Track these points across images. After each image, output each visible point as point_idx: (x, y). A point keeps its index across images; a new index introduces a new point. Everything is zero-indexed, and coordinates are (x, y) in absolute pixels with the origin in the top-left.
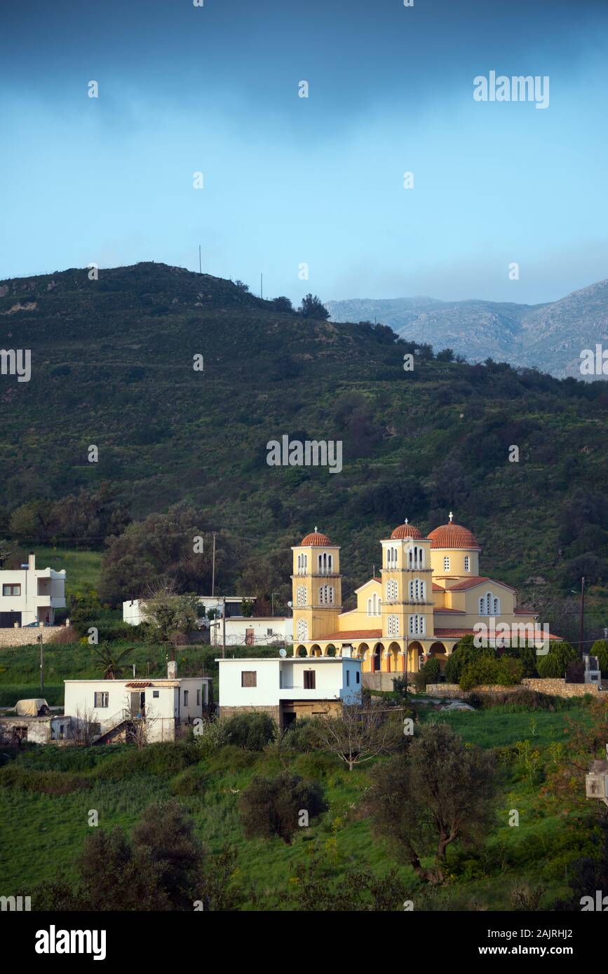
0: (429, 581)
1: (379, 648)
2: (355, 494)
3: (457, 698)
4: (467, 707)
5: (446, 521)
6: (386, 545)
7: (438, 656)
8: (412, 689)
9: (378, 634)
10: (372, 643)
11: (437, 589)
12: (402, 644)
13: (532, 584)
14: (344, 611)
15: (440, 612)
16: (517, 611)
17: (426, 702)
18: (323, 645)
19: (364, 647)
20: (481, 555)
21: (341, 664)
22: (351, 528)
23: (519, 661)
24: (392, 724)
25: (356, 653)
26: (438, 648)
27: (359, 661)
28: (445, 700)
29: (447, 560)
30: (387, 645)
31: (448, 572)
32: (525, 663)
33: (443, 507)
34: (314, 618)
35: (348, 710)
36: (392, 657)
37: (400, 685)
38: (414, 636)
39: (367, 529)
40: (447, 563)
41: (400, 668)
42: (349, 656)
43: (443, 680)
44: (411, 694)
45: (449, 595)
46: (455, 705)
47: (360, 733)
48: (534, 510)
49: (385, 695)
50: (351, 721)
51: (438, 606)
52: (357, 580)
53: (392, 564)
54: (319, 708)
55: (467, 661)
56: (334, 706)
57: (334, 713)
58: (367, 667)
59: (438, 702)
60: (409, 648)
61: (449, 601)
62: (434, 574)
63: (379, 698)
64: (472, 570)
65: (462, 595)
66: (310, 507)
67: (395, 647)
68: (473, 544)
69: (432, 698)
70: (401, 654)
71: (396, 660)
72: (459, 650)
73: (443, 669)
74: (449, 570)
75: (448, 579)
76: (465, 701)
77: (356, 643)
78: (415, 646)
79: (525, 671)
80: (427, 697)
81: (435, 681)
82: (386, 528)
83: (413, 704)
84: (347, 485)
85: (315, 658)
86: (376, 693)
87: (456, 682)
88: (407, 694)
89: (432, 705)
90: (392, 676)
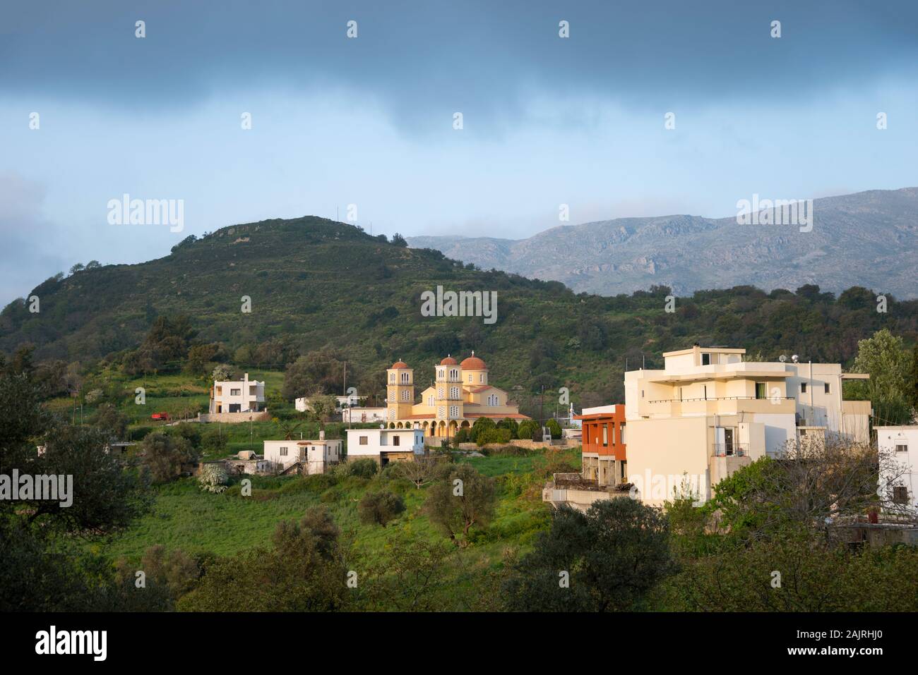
0: (461, 389)
1: (434, 424)
2: (422, 341)
3: (475, 450)
4: (481, 455)
5: (470, 355)
6: (438, 368)
7: (466, 428)
8: (451, 446)
9: (433, 416)
10: (430, 421)
11: (465, 392)
12: (446, 422)
13: (516, 390)
14: (415, 404)
15: (467, 404)
16: (507, 403)
17: (459, 452)
18: (404, 422)
19: (426, 423)
20: (489, 373)
21: (413, 433)
22: (419, 359)
23: (508, 430)
24: (440, 464)
25: (421, 427)
26: (465, 424)
27: (423, 431)
28: (469, 452)
29: (470, 376)
30: (438, 422)
31: (472, 383)
32: (512, 431)
33: (469, 348)
34: (399, 408)
35: (417, 457)
36: (441, 429)
37: (445, 443)
38: (453, 417)
39: (428, 360)
40: (470, 378)
41: (445, 435)
42: (418, 428)
43: (468, 441)
44: (451, 448)
45: (472, 395)
46: (474, 454)
47: (423, 469)
48: (517, 350)
49: (437, 449)
50: (419, 463)
51: (466, 401)
52: (422, 387)
53: (441, 379)
54: (401, 456)
55: (481, 431)
56: (409, 455)
57: (410, 458)
58: (428, 434)
59: (465, 453)
60: (450, 424)
61: (472, 398)
62: (463, 384)
63: (434, 451)
64: (484, 381)
65: (478, 395)
66: (397, 348)
67: (442, 423)
68: (484, 368)
69: (463, 450)
70: (446, 427)
71: (443, 430)
72: (476, 425)
73: (468, 435)
75: (471, 386)
76: (480, 452)
77: (422, 421)
78: (454, 423)
79: (512, 436)
80: (459, 450)
81: (464, 442)
82: (439, 359)
83: (452, 454)
84: (417, 336)
85: (400, 429)
86: (432, 448)
87: (475, 441)
88: (448, 448)
89: (462, 454)
90: (441, 439)
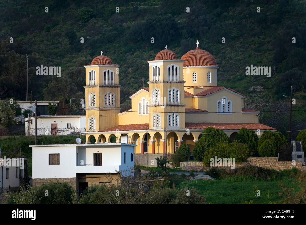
0: (182, 90)
1: (147, 136)
2: (129, 28)
3: (201, 171)
4: (209, 177)
5: (194, 47)
6: (152, 64)
7: (188, 142)
8: (170, 165)
9: (146, 127)
10: (142, 133)
11: (188, 95)
12: (163, 134)
13: (254, 91)
14: (122, 111)
15: (190, 111)
16: (243, 110)
17: (180, 174)
18: (107, 135)
19: (136, 136)
20: (218, 70)
21: (120, 149)
22: (126, 52)
23: (245, 145)
24: (156, 190)
25: (130, 140)
26: (188, 137)
27: (133, 146)
28: (193, 173)
29: (195, 74)
30: (152, 134)
31: (196, 83)
32: (250, 147)
33: (191, 37)
34: (101, 116)
35: (125, 180)
36: (156, 143)
37: (161, 162)
38: (172, 128)
39: (137, 53)
40: (195, 77)
41: (162, 151)
42: (125, 142)
43: (192, 159)
44: (169, 169)
45: (196, 99)
46: (200, 176)
47: (133, 196)
48: (256, 38)
49: (151, 169)
50: (127, 188)
51: (188, 107)
52: (131, 89)
53: (156, 78)
54: (104, 179)
55: (208, 146)
56: (115, 177)
57: (115, 182)
58: (139, 150)
59: (188, 174)
60: (168, 137)
61: (196, 103)
62: (185, 84)
63: (147, 172)
64: (212, 81)
65: (205, 100)
66: (97, 37)
67: (158, 136)
68: (213, 63)
69: (184, 171)
70: (162, 141)
71: (159, 145)
72: (203, 138)
73: (192, 151)
74: (196, 82)
75: (195, 88)
76: (207, 173)
77: (131, 133)
78: (172, 135)
79: (250, 152)
80: (181, 171)
81: (186, 160)
82: (151, 53)
83: (171, 176)
84: (123, 21)
85: (102, 144)
86: (144, 168)
87: (201, 160)
88: (166, 169)
89: (184, 176)
90: (156, 156)
